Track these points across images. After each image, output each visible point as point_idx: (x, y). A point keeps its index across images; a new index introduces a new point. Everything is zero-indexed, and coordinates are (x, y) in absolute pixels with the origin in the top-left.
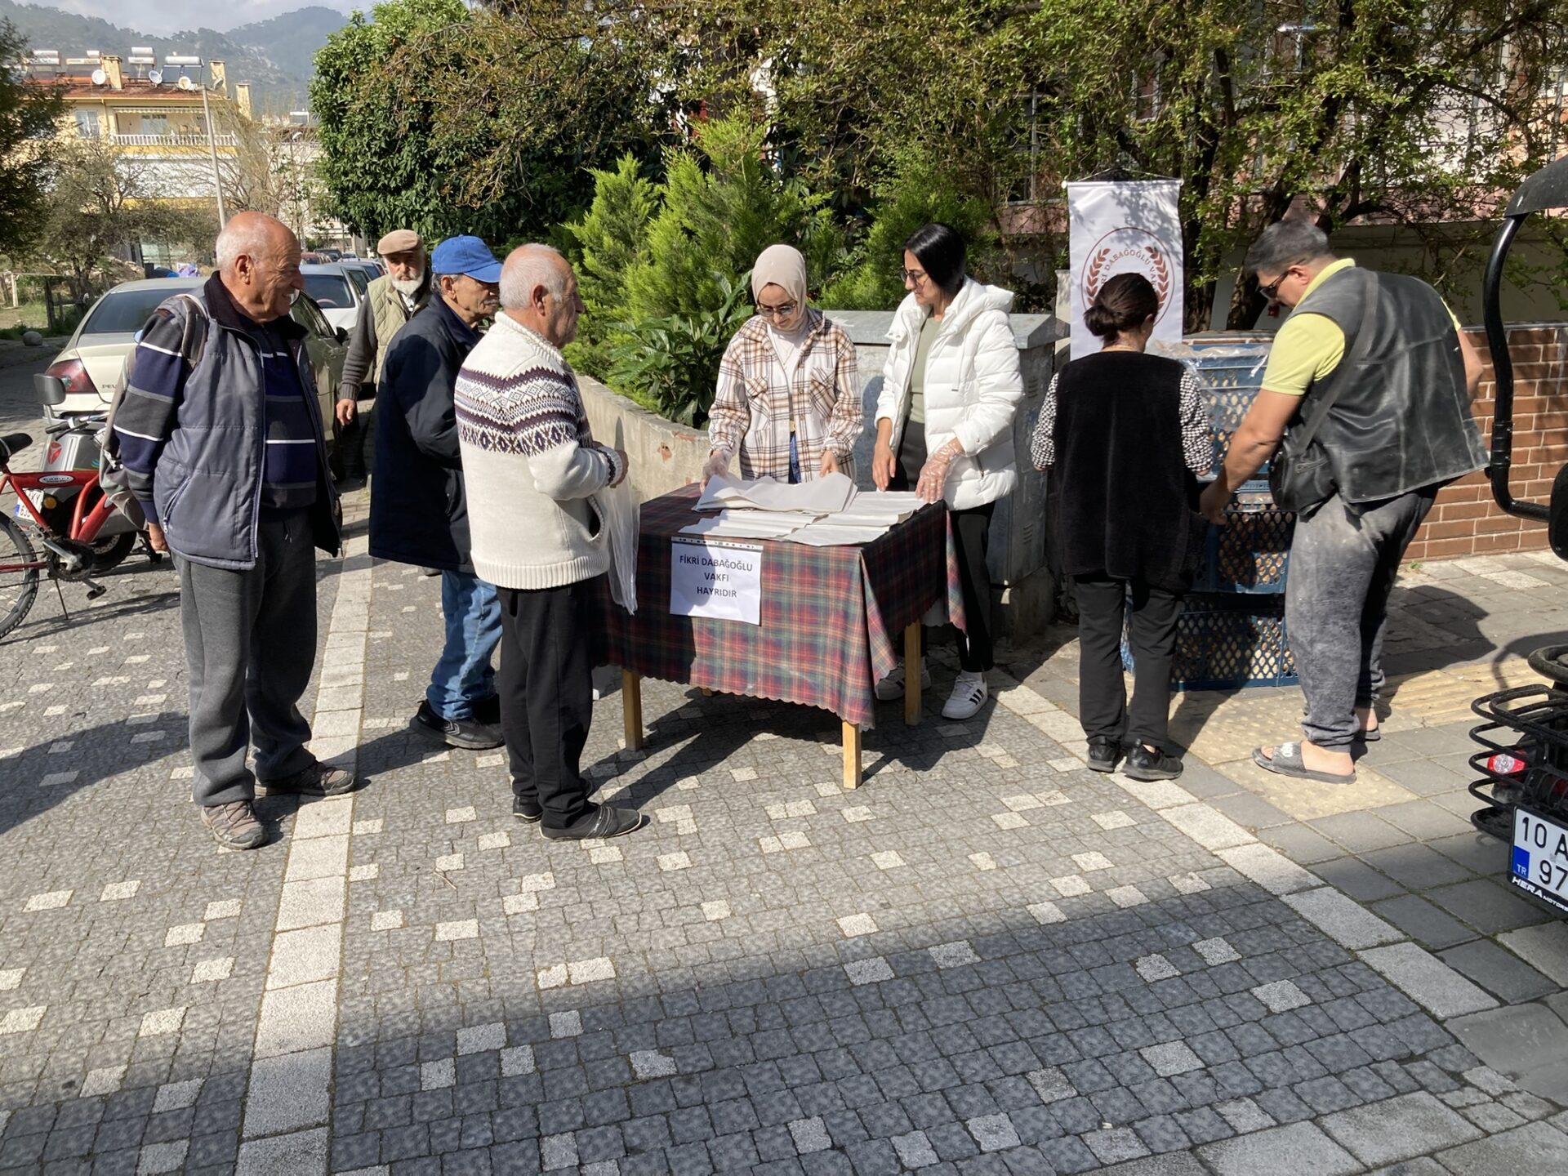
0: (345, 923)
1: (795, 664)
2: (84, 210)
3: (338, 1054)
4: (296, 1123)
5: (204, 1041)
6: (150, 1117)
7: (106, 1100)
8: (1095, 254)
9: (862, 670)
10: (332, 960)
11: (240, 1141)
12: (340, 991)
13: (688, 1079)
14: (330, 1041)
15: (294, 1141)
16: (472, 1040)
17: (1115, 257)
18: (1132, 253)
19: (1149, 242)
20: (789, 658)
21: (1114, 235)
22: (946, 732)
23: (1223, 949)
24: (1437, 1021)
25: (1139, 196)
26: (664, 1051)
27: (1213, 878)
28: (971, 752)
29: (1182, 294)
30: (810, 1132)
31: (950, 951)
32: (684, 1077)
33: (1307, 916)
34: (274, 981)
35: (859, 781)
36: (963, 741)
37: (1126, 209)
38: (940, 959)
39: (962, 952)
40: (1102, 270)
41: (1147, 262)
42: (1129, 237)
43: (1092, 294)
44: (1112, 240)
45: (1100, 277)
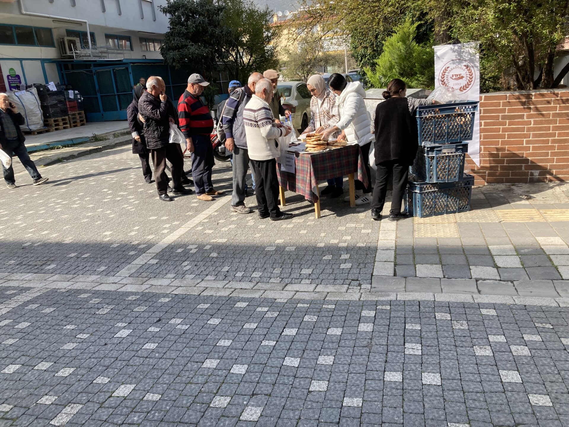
0: (192, 228)
1: (301, 184)
2: (307, 58)
5: (154, 240)
8: (444, 68)
17: (452, 69)
18: (458, 67)
19: (465, 63)
21: (451, 62)
22: (358, 210)
23: (347, 256)
24: (372, 275)
25: (461, 49)
26: (218, 254)
27: (369, 245)
28: (357, 214)
29: (479, 80)
30: (226, 269)
31: (291, 248)
32: (217, 258)
33: (377, 254)
34: (172, 234)
35: (320, 217)
36: (359, 212)
37: (456, 53)
38: (287, 249)
39: (293, 249)
40: (446, 74)
41: (464, 70)
42: (457, 62)
43: (443, 81)
44: (450, 64)
45: (445, 76)
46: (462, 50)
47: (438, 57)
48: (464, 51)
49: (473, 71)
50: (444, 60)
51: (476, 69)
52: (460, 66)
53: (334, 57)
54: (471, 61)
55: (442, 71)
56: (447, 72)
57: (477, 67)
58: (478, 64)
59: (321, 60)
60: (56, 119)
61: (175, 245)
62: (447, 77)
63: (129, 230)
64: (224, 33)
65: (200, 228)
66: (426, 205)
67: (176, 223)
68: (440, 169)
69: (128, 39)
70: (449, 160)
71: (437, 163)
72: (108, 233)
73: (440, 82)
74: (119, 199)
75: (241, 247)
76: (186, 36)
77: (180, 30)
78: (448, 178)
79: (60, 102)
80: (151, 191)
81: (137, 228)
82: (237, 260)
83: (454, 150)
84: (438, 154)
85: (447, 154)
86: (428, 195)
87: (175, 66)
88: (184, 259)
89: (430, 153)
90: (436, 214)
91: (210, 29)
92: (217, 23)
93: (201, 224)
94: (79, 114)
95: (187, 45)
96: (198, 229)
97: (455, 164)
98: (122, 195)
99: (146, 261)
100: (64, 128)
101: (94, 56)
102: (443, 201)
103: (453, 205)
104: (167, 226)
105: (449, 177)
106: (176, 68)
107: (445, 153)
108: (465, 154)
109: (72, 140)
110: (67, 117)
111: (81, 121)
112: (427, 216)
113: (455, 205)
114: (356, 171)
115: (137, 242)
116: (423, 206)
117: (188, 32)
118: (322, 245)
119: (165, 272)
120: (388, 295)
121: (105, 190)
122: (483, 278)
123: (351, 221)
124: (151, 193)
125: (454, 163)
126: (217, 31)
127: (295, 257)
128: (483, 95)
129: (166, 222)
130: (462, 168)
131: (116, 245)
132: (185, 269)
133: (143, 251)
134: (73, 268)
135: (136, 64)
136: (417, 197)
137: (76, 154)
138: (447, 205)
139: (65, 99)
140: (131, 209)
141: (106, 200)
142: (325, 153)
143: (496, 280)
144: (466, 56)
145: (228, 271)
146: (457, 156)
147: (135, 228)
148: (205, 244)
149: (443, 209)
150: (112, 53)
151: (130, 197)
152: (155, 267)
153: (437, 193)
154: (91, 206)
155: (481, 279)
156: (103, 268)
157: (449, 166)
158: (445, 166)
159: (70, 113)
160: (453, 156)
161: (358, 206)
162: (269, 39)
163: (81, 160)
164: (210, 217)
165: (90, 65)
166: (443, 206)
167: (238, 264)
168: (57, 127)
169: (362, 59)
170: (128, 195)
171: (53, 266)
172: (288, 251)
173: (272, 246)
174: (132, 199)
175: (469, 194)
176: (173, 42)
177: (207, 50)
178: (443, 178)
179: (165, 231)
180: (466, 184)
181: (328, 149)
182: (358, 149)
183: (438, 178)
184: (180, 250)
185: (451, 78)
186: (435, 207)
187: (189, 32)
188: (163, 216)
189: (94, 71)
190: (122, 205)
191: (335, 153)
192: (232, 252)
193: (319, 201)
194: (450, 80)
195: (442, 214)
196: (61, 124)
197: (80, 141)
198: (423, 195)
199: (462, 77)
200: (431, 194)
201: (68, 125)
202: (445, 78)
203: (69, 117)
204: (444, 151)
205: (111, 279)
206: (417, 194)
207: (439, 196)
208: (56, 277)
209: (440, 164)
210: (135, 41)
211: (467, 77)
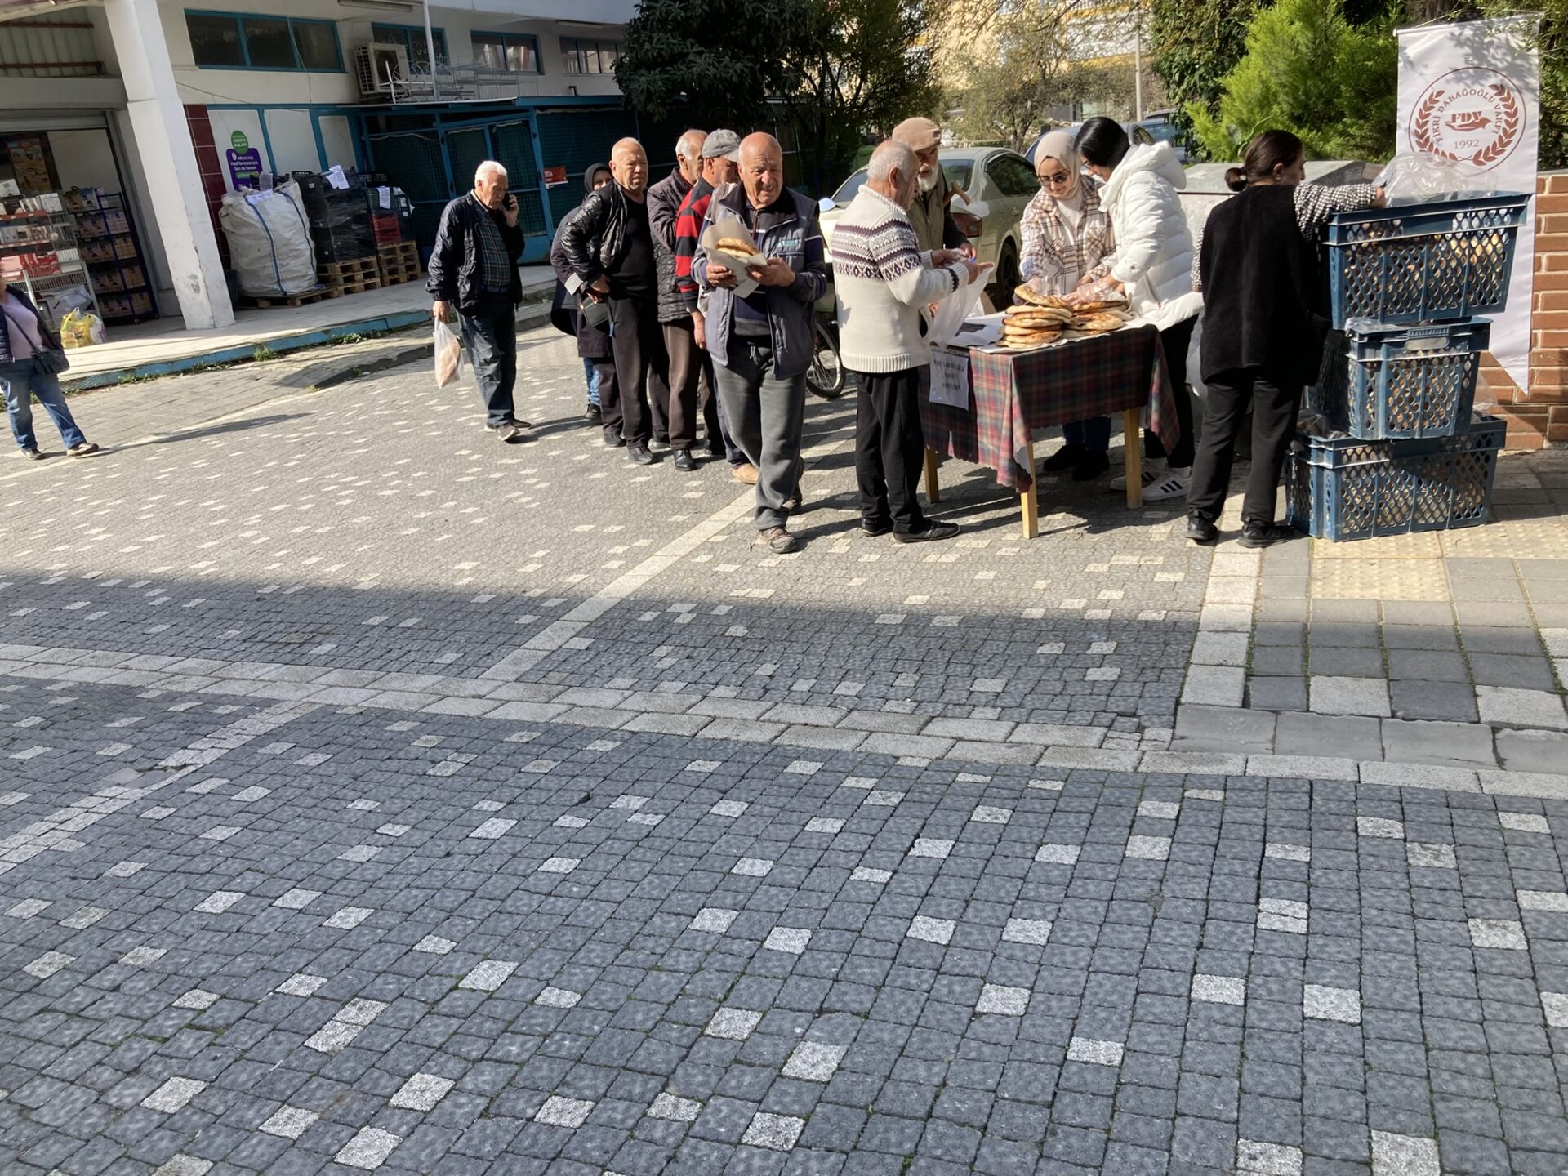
0: (684, 556)
2: (1025, 79)
3: (622, 602)
4: (581, 619)
5: (583, 587)
6: (538, 607)
7: (529, 599)
8: (1426, 96)
10: (660, 570)
11: (558, 620)
12: (650, 580)
14: (625, 597)
15: (573, 625)
17: (1451, 98)
18: (1473, 92)
19: (1494, 80)
21: (1451, 76)
22: (1148, 515)
23: (1108, 648)
24: (1178, 703)
25: (1485, 34)
26: (749, 628)
27: (1176, 616)
28: (1145, 528)
29: (1537, 129)
30: (768, 669)
31: (948, 619)
32: (744, 639)
33: (1197, 644)
34: (630, 573)
35: (1035, 534)
36: (1152, 522)
37: (1467, 50)
38: (936, 621)
39: (953, 621)
40: (1434, 112)
41: (1490, 100)
42: (1470, 76)
43: (1421, 136)
44: (1448, 82)
45: (1430, 119)
46: (1487, 40)
47: (1410, 63)
48: (1491, 43)
49: (1518, 103)
50: (1428, 72)
51: (1528, 96)
52: (1477, 88)
53: (1103, 76)
54: (1514, 71)
55: (1420, 105)
56: (1436, 106)
57: (1532, 90)
58: (1535, 82)
59: (1065, 87)
60: (348, 263)
61: (636, 602)
62: (1436, 123)
63: (521, 560)
65: (704, 558)
66: (1352, 506)
67: (643, 542)
68: (1399, 400)
69: (531, 42)
70: (1428, 372)
71: (1390, 382)
72: (466, 566)
73: (1414, 139)
74: (498, 475)
75: (811, 612)
76: (683, 29)
77: (668, 13)
78: (1421, 427)
79: (357, 218)
80: (582, 457)
81: (540, 553)
82: (797, 648)
83: (1443, 343)
84: (1394, 354)
85: (1421, 356)
86: (1358, 475)
87: (653, 114)
88: (658, 639)
89: (1368, 351)
90: (1382, 531)
91: (749, 6)
93: (707, 546)
94: (404, 249)
95: (687, 54)
96: (698, 560)
97: (1447, 385)
98: (507, 467)
99: (560, 642)
100: (368, 287)
101: (443, 93)
102: (1403, 493)
103: (1434, 507)
104: (620, 549)
105: (1427, 424)
106: (656, 118)
107: (1415, 352)
108: (1478, 355)
109: (384, 318)
110: (373, 259)
111: (409, 268)
112: (1352, 536)
113: (1443, 506)
114: (1145, 401)
115: (539, 592)
116: (1343, 507)
117: (688, 18)
118: (1037, 613)
119: (607, 671)
120: (1221, 761)
121: (464, 452)
122: (1516, 721)
123: (1127, 548)
124: (580, 462)
125: (1441, 382)
126: (769, 11)
127: (958, 646)
128: (1549, 177)
129: (616, 539)
130: (1467, 396)
131: (487, 598)
132: (660, 665)
133: (555, 614)
134: (377, 653)
135: (550, 111)
136: (1326, 482)
137: (393, 355)
138: (1417, 507)
139: (369, 210)
140: (529, 503)
141: (464, 479)
142: (1055, 351)
143: (1556, 730)
144: (1498, 58)
145: (771, 677)
146: (1451, 359)
147: (536, 555)
148: (716, 601)
149: (1403, 516)
150: (489, 82)
151: (528, 471)
152: (583, 659)
153: (1387, 470)
154: (428, 492)
155: (1510, 726)
156: (450, 657)
157: (1427, 390)
158: (1415, 390)
159: (380, 246)
160: (1441, 360)
161: (1148, 504)
162: (914, 28)
163: (407, 371)
164: (731, 529)
165: (432, 118)
166: (1404, 509)
167: (800, 657)
168: (350, 285)
169: (1182, 78)
170: (522, 466)
171: (327, 647)
172: (938, 629)
173: (896, 612)
174: (533, 476)
175: (1486, 474)
176: (647, 46)
177: (739, 66)
178: (1406, 425)
179: (614, 564)
180: (1479, 445)
181: (1064, 341)
182: (1153, 340)
183: (1392, 426)
184: (648, 616)
185: (1448, 124)
186: (1379, 512)
187: (691, 17)
188: (608, 524)
189: (441, 134)
190: (507, 492)
191: (1085, 351)
192: (785, 625)
193: (1033, 487)
194: (1444, 130)
195: (1399, 531)
196: (359, 276)
197: (405, 321)
198: (1344, 476)
199: (1484, 122)
200: (1368, 472)
201: (377, 280)
202: (1429, 126)
203: (379, 259)
204: (1413, 345)
205: (470, 686)
206: (1326, 472)
207: (1393, 479)
208: (335, 676)
209: (1398, 385)
210: (549, 48)
211: (1499, 120)
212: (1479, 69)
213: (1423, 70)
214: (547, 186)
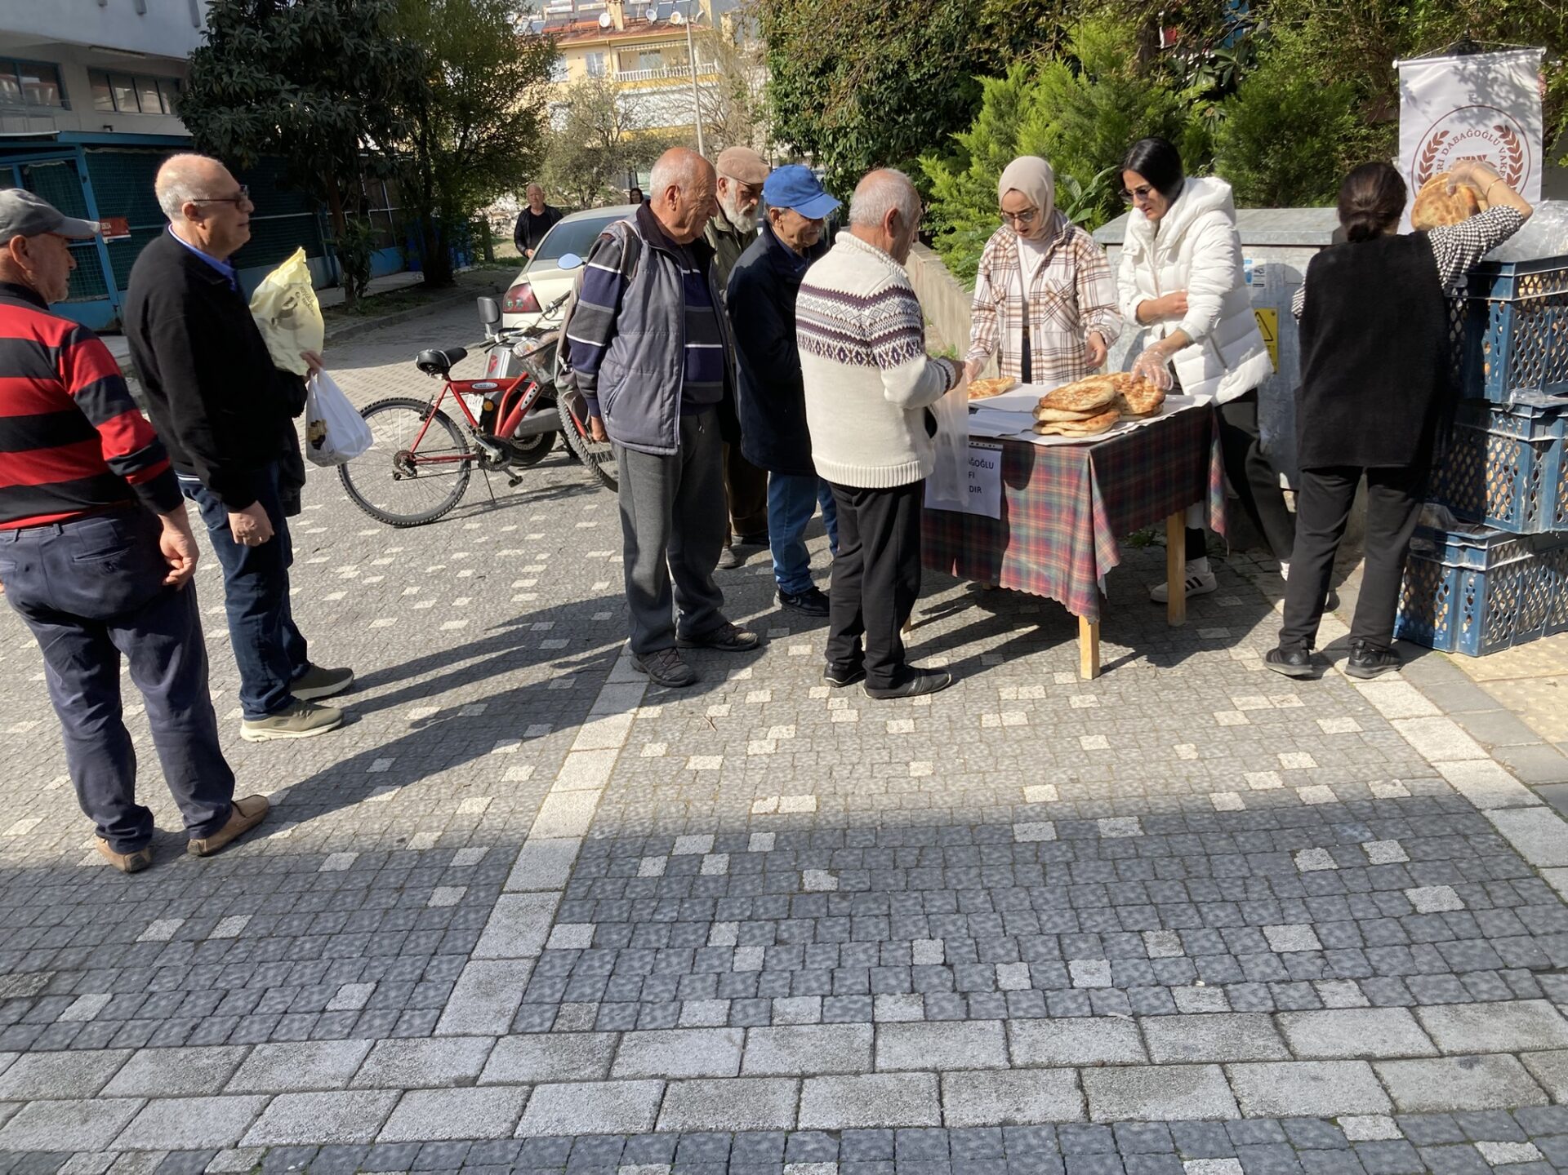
0: (623, 749)
1: (1033, 558)
2: (588, 145)
3: (585, 843)
4: (541, 886)
5: (498, 823)
6: (447, 868)
7: (422, 853)
8: (1430, 137)
9: (1086, 565)
10: (604, 776)
11: (501, 892)
12: (602, 798)
13: (844, 895)
14: (583, 833)
15: (536, 899)
16: (685, 846)
17: (1456, 139)
18: (1478, 134)
19: (1498, 120)
20: (1028, 552)
21: (1455, 114)
23: (1392, 850)
25: (1489, 70)
27: (1421, 787)
31: (1118, 823)
37: (1471, 86)
38: (1105, 830)
39: (1130, 826)
40: (1438, 155)
41: (1495, 143)
42: (1474, 116)
44: (1452, 121)
45: (1435, 162)
46: (1490, 76)
47: (1412, 99)
48: (1495, 80)
49: (1523, 147)
50: (1431, 109)
51: (1530, 138)
52: (1482, 129)
54: (1518, 111)
55: (1424, 146)
56: (1441, 147)
57: (1534, 131)
58: (1537, 123)
62: (1441, 167)
64: (394, 55)
66: (1496, 613)
69: (50, 72)
73: (1417, 184)
76: (269, 60)
77: (250, 42)
86: (1504, 576)
90: (1519, 642)
91: (349, 41)
92: (367, 26)
95: (278, 92)
102: (1542, 592)
106: (245, 164)
112: (1492, 650)
114: (1202, 496)
116: (1488, 617)
117: (274, 50)
118: (1232, 800)
119: (661, 990)
126: (373, 49)
127: (1176, 869)
133: (490, 880)
135: (101, 150)
144: (1501, 96)
149: (1540, 619)
153: (1529, 567)
166: (1541, 612)
167: (960, 920)
171: (91, 1003)
172: (1121, 843)
173: (1031, 819)
176: (226, 78)
177: (342, 109)
182: (1209, 421)
184: (650, 868)
186: (1520, 616)
187: (279, 49)
192: (884, 859)
198: (1492, 578)
200: (1513, 573)
207: (1535, 576)
210: (75, 81)
211: (1504, 165)
212: (1483, 108)
213: (1427, 108)
214: (105, 240)
